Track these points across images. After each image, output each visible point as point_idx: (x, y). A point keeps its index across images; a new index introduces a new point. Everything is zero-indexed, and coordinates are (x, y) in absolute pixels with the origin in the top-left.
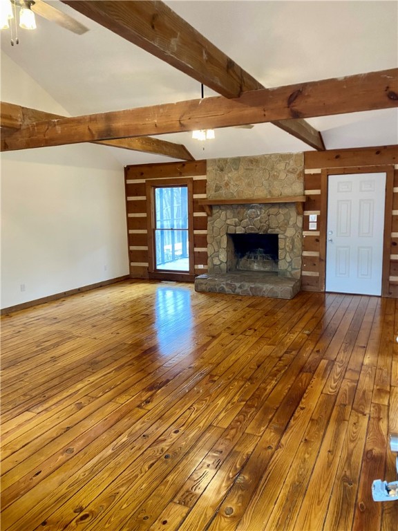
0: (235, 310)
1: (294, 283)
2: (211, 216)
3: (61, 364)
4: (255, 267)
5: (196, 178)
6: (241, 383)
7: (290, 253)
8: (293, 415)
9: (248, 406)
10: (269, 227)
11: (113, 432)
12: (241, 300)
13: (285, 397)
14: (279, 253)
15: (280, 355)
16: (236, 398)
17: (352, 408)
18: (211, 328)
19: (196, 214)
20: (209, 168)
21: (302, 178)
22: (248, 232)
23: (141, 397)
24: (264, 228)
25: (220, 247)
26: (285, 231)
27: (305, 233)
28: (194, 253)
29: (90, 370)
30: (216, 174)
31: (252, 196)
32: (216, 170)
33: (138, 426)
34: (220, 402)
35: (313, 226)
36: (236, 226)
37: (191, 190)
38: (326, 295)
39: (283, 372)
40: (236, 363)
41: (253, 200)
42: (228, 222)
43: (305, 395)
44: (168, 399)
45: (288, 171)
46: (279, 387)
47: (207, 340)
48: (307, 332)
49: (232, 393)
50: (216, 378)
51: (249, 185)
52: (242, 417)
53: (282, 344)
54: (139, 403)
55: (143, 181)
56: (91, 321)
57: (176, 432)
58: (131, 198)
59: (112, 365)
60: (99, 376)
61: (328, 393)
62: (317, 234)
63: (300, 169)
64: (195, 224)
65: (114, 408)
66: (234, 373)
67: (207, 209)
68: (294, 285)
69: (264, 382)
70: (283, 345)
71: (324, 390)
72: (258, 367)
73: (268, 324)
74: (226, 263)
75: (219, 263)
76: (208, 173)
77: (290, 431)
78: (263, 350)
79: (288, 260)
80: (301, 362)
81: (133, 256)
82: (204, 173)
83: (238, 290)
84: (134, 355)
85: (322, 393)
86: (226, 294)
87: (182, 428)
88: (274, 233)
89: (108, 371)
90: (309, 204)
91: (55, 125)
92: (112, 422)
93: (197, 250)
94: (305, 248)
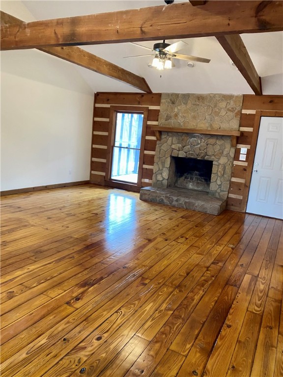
0: (170, 219)
1: (222, 202)
2: (160, 140)
3: (9, 249)
4: (190, 186)
5: (152, 107)
6: (171, 290)
7: (221, 177)
8: (219, 333)
9: (175, 317)
10: (206, 154)
11: (34, 330)
12: (176, 211)
13: (212, 310)
14: (212, 176)
15: (208, 265)
16: (164, 306)
17: (279, 333)
18: (148, 232)
19: (148, 138)
20: (163, 101)
21: (239, 116)
22: (188, 157)
23: (73, 293)
24: (202, 155)
25: (163, 167)
26: (219, 159)
27: (236, 163)
28: (143, 169)
29: (33, 258)
30: (168, 106)
31: (195, 126)
32: (169, 103)
33: (61, 326)
34: (148, 308)
35: (243, 157)
36: (179, 151)
37: (146, 117)
38: (247, 215)
39: (210, 282)
40: (167, 268)
41: (196, 130)
42: (173, 146)
43: (231, 311)
44: (97, 298)
45: (228, 110)
46: (206, 299)
47: (144, 243)
48: (231, 246)
49: (161, 299)
50: (147, 281)
51: (194, 117)
52: (168, 328)
53: (209, 254)
54: (68, 299)
55: (108, 106)
56: (49, 213)
57: (99, 339)
58: (97, 119)
59: (54, 256)
60: (38, 266)
61: (254, 311)
62: (246, 164)
63: (238, 108)
64: (146, 145)
65: (44, 301)
66: (164, 278)
67: (157, 134)
68: (221, 204)
69: (192, 291)
70: (211, 255)
71: (250, 307)
72: (188, 274)
73: (198, 234)
74: (168, 179)
75: (161, 179)
76: (161, 105)
77: (217, 353)
78: (192, 258)
79: (218, 183)
80: (226, 275)
81: (94, 166)
82: (158, 104)
83: (174, 203)
84: (77, 248)
85: (247, 310)
86: (164, 205)
87: (106, 335)
88: (210, 160)
89: (48, 262)
90: (242, 138)
91: (25, 28)
92: (37, 318)
93: (145, 166)
94: (233, 175)
